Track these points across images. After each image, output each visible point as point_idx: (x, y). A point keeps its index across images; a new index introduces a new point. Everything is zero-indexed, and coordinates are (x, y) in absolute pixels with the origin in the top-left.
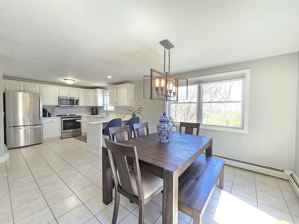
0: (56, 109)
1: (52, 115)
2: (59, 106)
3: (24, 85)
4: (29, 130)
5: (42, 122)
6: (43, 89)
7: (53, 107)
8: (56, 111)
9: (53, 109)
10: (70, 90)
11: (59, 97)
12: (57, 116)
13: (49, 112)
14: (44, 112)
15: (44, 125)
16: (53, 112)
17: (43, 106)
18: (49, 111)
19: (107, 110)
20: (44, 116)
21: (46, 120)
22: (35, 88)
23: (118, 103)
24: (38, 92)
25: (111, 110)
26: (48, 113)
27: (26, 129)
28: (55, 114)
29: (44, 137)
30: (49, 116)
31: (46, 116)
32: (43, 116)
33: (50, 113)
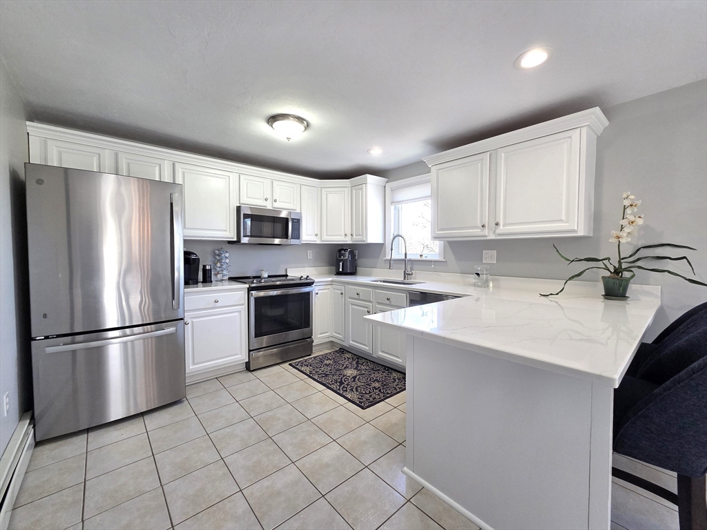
0: (227, 255)
1: (216, 275)
2: (238, 241)
3: (116, 155)
4: (139, 346)
5: (181, 310)
6: (184, 173)
7: (220, 247)
8: (227, 261)
9: (217, 252)
10: (275, 183)
11: (239, 209)
12: (232, 279)
13: (204, 266)
14: (187, 265)
15: (190, 321)
16: (219, 265)
17: (186, 242)
18: (206, 261)
19: (408, 257)
20: (190, 280)
21: (195, 299)
22: (157, 169)
23: (497, 224)
24: (167, 178)
25: (424, 258)
26: (201, 267)
27: (129, 344)
28: (225, 272)
29: (190, 367)
30: (207, 280)
31: (196, 282)
32: (187, 283)
33: (208, 268)
